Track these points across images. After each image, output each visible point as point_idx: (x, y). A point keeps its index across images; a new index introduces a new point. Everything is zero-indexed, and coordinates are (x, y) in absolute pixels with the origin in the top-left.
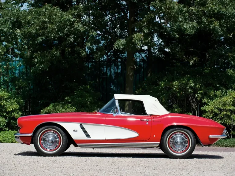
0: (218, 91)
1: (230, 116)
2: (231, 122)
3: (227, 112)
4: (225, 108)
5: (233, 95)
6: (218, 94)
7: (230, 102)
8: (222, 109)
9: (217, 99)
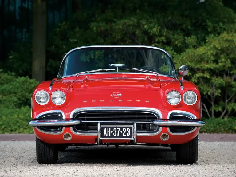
4: (201, 67)
5: (215, 44)
6: (189, 42)
7: (210, 56)
8: (196, 69)
9: (187, 51)
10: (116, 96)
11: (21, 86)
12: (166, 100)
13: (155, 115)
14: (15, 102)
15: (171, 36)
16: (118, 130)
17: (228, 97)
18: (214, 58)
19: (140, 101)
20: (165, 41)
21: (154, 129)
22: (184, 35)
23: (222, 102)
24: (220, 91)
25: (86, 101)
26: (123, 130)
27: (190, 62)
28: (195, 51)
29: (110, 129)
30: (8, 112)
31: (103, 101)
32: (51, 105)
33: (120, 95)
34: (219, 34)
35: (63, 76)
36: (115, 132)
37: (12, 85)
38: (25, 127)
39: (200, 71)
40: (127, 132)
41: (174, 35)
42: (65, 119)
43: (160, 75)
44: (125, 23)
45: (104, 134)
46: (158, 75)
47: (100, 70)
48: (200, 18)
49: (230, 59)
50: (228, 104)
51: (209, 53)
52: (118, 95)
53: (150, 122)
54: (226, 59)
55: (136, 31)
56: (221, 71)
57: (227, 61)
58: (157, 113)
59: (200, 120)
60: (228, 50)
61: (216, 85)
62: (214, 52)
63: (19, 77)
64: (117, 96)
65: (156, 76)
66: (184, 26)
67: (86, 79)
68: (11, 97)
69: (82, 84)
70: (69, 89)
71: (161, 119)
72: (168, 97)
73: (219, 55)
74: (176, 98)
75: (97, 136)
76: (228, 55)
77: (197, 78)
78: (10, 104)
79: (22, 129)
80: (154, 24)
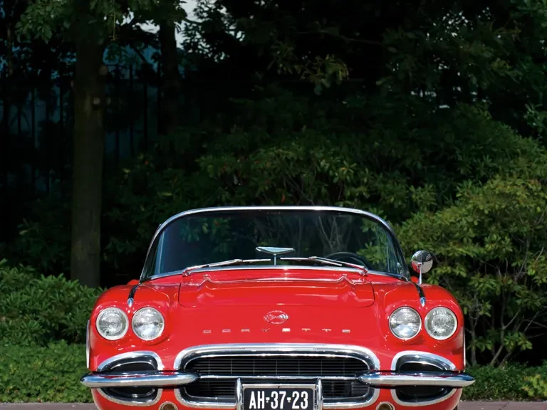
0: (423, 187)
1: (468, 280)
2: (469, 304)
3: (452, 265)
4: (448, 252)
5: (478, 203)
6: (420, 198)
7: (465, 229)
8: (437, 256)
9: (416, 216)
10: (275, 320)
11: (47, 297)
12: (387, 327)
13: (364, 361)
14: (36, 332)
15: (380, 186)
16: (282, 395)
17: (507, 320)
18: (475, 232)
19: (330, 330)
20: (367, 196)
21: (361, 392)
22: (409, 183)
23: (492, 331)
24: (489, 306)
25: (210, 332)
26: (293, 396)
27: (422, 241)
28: (434, 217)
29: (263, 392)
30: (21, 354)
31: (248, 330)
32: (131, 340)
33: (284, 317)
34: (484, 180)
35: (153, 274)
36: (276, 399)
37: (28, 294)
38: (58, 387)
39: (446, 263)
40: (301, 399)
41: (385, 183)
42: (162, 371)
43: (369, 272)
44: (278, 155)
45: (251, 404)
46: (366, 272)
47: (236, 260)
48: (442, 145)
49: (510, 236)
50: (506, 334)
51: (464, 222)
52: (281, 316)
53: (353, 378)
54: (500, 235)
55: (303, 173)
56: (491, 261)
57: (504, 239)
58: (367, 357)
59: (462, 373)
60: (506, 216)
61: (479, 292)
62: (475, 219)
63: (43, 276)
64: (279, 320)
65: (362, 275)
66: (408, 162)
67: (208, 281)
68: (27, 321)
69: (200, 293)
70: (171, 303)
71: (378, 371)
72: (393, 321)
73: (486, 225)
74: (411, 325)
75: (233, 408)
76: (504, 226)
77: (438, 278)
78: (25, 335)
79: (51, 392)
80: (341, 157)
